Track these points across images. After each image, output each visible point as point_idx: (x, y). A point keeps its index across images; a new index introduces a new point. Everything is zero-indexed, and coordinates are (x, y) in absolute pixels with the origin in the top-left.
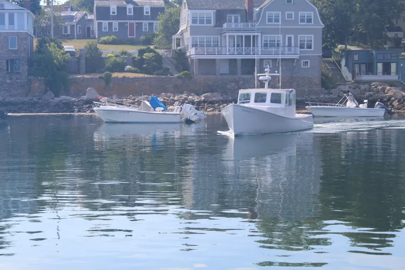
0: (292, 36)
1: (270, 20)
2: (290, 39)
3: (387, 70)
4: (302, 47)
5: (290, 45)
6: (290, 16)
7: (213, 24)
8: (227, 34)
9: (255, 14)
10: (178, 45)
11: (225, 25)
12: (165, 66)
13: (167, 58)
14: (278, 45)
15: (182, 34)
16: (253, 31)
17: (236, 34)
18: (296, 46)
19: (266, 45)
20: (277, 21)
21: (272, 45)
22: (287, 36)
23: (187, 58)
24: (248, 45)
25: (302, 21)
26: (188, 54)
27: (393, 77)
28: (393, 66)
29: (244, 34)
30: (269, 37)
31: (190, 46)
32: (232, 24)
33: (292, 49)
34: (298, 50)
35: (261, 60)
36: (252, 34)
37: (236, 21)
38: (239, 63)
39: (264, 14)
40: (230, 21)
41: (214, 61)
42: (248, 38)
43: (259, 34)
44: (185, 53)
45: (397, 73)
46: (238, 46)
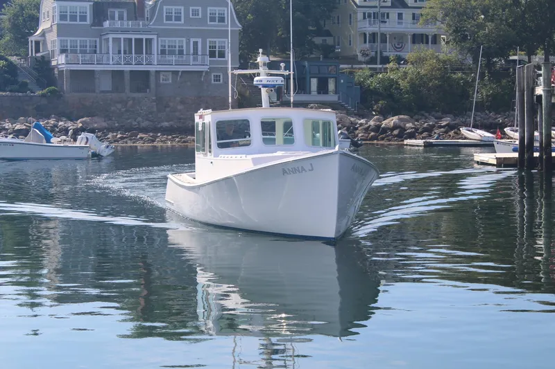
0: (200, 41)
1: (169, 18)
2: (196, 44)
3: (323, 88)
4: (212, 54)
5: (196, 53)
6: (195, 13)
7: (88, 22)
8: (111, 37)
9: (147, 9)
10: (37, 51)
11: (107, 24)
12: (20, 79)
13: (24, 68)
14: (181, 52)
15: (43, 34)
16: (149, 32)
17: (122, 36)
18: (203, 54)
19: (163, 52)
20: (178, 19)
21: (172, 53)
22: (192, 40)
23: (53, 69)
24: (139, 51)
25: (212, 19)
26: (54, 63)
27: (332, 97)
28: (331, 86)
29: (133, 37)
30: (168, 41)
31: (57, 49)
32: (116, 22)
33: (200, 58)
34: (208, 59)
35: (158, 72)
36: (144, 37)
37: (121, 18)
38: (127, 77)
39: (161, 9)
40: (113, 18)
41: (93, 72)
42: (139, 41)
43: (155, 37)
44: (49, 62)
45: (336, 92)
46: (125, 53)
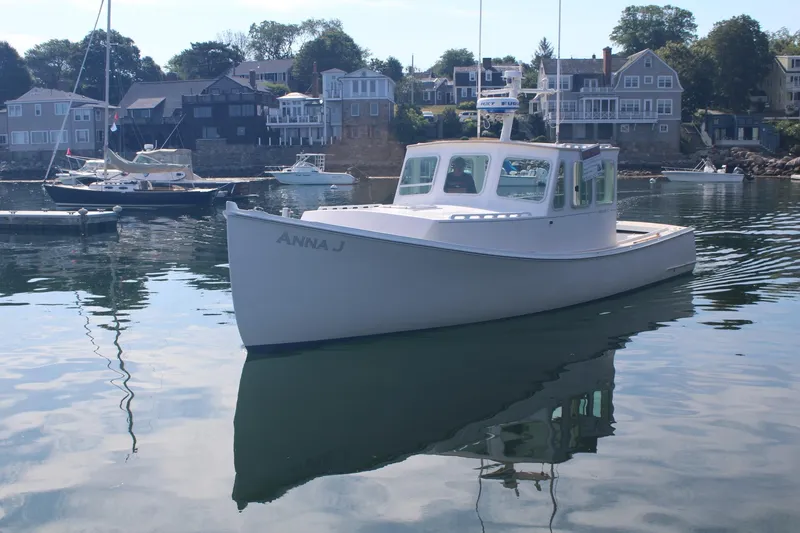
0: (651, 100)
1: (628, 85)
2: (648, 103)
3: (748, 135)
4: (660, 111)
5: (648, 109)
6: (648, 80)
7: (570, 88)
8: (584, 99)
9: (612, 79)
10: (535, 110)
11: (582, 90)
12: (521, 131)
13: (523, 123)
14: (637, 109)
15: (539, 99)
16: (612, 95)
17: (593, 99)
18: (654, 110)
19: (623, 109)
20: (635, 85)
21: (630, 110)
22: (645, 101)
23: (543, 123)
24: (605, 108)
25: (661, 85)
26: (545, 119)
27: (755, 142)
28: (755, 132)
29: (601, 99)
30: (626, 101)
31: (547, 109)
32: (590, 88)
33: (651, 113)
34: (657, 114)
35: (619, 125)
36: (609, 99)
37: (594, 85)
38: (596, 129)
39: (623, 76)
40: (587, 85)
41: (571, 125)
42: (605, 102)
43: (617, 99)
44: (542, 118)
45: (759, 138)
46: (595, 110)
